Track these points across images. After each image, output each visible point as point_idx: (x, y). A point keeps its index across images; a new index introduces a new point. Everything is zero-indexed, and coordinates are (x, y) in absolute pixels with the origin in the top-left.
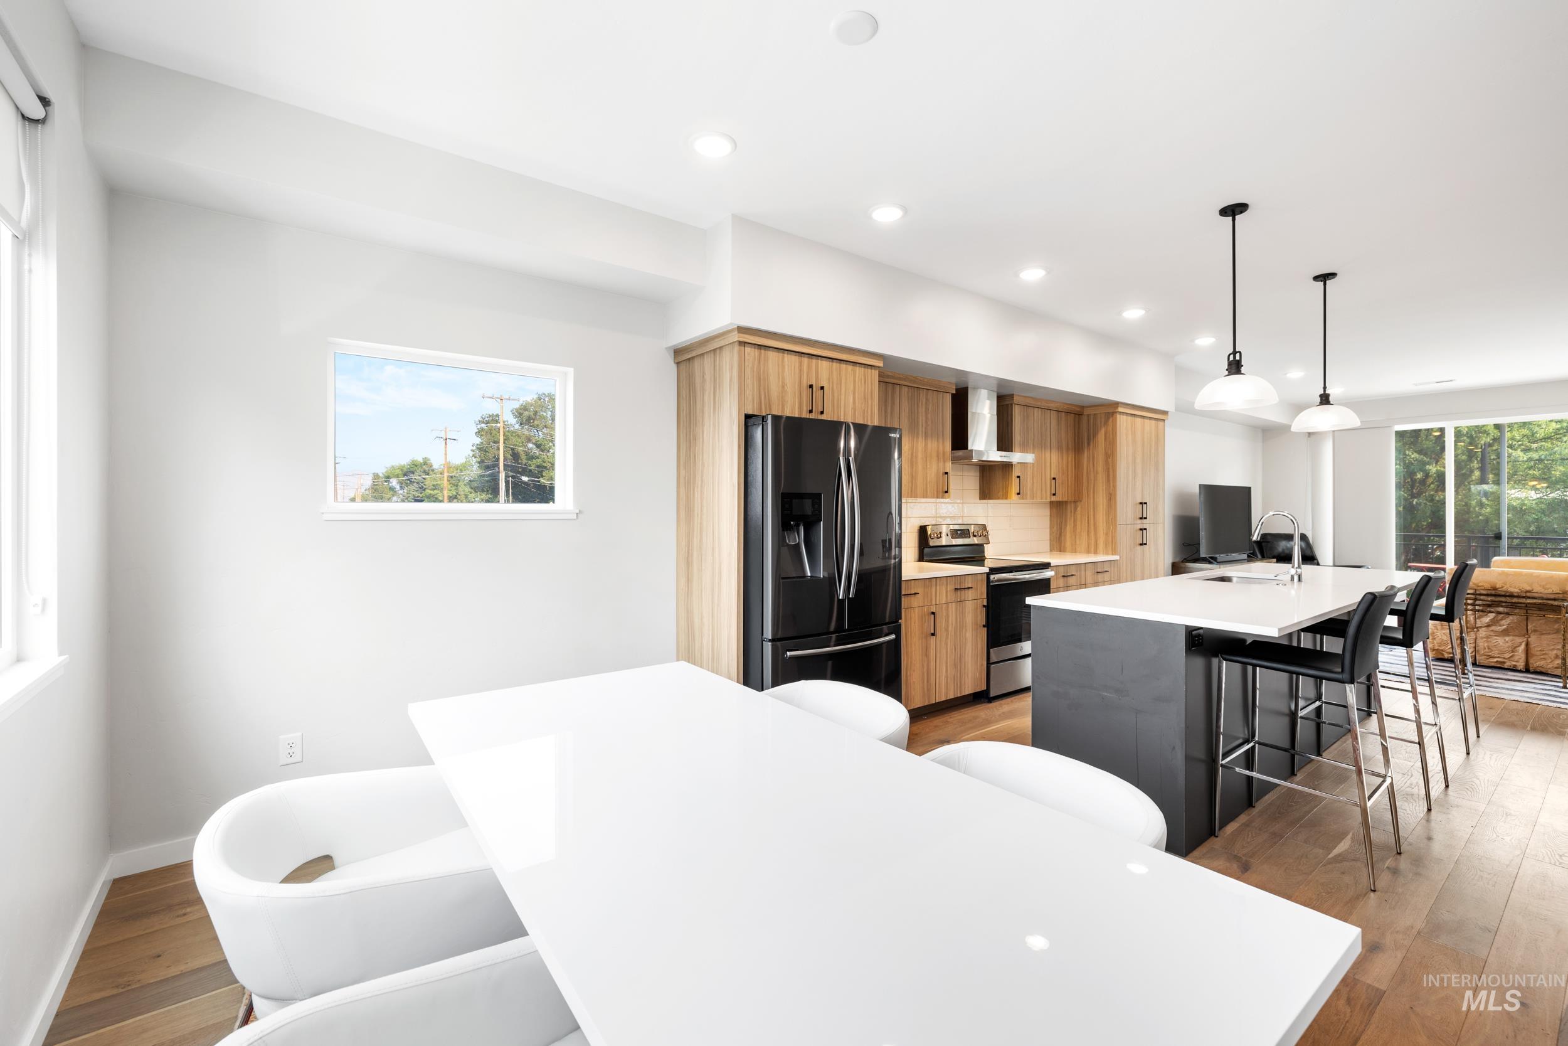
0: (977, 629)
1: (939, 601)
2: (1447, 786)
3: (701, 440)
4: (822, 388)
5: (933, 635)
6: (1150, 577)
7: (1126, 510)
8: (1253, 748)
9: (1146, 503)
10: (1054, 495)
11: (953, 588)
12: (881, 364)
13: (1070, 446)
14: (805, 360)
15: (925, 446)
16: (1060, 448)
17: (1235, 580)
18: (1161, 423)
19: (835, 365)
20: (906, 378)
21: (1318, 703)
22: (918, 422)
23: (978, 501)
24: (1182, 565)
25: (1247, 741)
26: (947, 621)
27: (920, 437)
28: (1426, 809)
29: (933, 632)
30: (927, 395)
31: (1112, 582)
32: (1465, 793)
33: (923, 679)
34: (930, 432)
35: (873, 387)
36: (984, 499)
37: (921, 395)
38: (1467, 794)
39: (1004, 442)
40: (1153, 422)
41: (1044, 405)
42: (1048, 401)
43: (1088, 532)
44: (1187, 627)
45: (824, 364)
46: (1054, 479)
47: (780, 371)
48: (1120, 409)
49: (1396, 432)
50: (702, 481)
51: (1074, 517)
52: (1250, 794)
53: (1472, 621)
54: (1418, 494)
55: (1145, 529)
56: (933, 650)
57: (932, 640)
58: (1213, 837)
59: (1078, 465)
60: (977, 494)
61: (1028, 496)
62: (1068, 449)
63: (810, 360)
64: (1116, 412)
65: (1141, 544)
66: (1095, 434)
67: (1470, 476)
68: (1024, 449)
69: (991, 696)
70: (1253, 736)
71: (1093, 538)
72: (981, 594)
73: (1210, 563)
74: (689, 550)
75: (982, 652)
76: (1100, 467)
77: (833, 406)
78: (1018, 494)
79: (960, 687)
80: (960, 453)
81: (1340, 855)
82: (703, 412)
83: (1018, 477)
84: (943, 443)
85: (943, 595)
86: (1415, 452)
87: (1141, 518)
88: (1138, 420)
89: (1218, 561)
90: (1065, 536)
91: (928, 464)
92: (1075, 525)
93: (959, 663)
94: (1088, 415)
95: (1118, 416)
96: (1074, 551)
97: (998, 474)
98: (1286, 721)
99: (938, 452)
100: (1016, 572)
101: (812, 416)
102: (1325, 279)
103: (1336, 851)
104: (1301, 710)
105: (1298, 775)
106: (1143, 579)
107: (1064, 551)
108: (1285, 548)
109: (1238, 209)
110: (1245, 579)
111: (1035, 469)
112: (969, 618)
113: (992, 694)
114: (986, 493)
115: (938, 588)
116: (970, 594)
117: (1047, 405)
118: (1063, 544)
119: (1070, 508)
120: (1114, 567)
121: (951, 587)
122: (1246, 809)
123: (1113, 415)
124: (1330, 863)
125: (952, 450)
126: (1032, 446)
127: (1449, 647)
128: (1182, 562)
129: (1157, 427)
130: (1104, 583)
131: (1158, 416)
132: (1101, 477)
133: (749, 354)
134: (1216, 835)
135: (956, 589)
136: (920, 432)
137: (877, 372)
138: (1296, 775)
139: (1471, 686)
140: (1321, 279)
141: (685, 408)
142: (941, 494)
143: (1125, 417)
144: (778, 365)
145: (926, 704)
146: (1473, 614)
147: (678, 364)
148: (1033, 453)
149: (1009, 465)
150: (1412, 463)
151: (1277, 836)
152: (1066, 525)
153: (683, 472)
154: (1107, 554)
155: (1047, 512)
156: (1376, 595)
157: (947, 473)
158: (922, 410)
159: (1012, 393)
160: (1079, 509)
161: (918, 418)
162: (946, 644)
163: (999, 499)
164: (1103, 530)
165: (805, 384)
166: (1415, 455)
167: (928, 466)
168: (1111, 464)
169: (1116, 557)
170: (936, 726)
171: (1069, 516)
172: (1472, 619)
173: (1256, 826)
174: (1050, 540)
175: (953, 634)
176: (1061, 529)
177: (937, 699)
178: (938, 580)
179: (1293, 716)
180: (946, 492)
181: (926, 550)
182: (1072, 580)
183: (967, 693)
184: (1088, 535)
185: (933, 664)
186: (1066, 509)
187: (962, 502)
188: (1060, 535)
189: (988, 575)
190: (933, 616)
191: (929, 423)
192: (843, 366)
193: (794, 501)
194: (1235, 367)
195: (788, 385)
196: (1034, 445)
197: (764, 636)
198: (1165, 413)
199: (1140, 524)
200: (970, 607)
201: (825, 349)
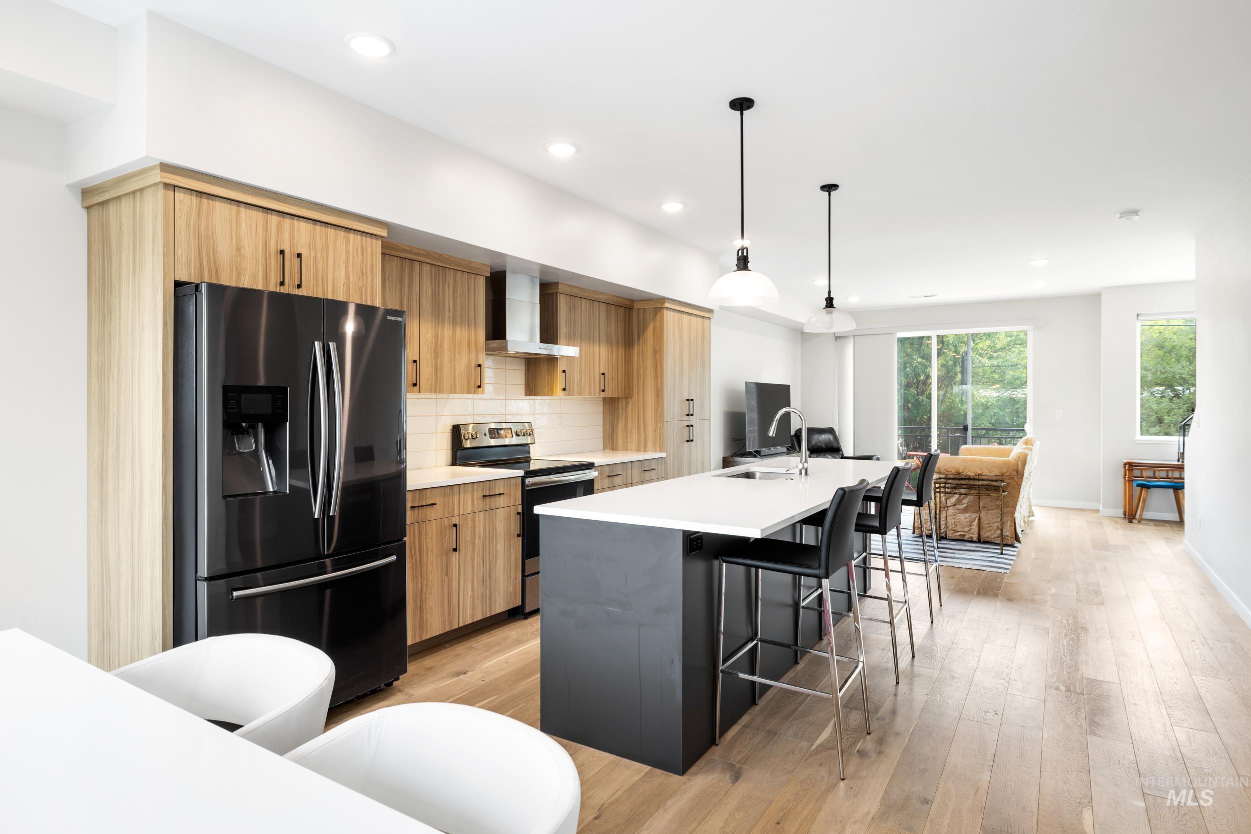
0: (510, 539)
1: (464, 511)
2: (913, 657)
3: (118, 313)
4: (299, 255)
5: (455, 550)
6: (697, 473)
7: (673, 408)
8: (756, 645)
9: (692, 400)
10: (603, 391)
11: (482, 495)
12: (384, 233)
13: (620, 340)
14: (274, 219)
15: (453, 334)
16: (609, 342)
17: (758, 475)
18: (707, 321)
19: (319, 228)
20: (428, 254)
21: (820, 591)
22: (444, 307)
23: (524, 397)
24: (731, 459)
25: (752, 640)
26: (474, 533)
27: (446, 323)
28: (895, 683)
29: (455, 547)
30: (455, 276)
31: (659, 479)
32: (926, 662)
33: (443, 603)
34: (458, 319)
35: (374, 260)
36: (530, 395)
37: (448, 275)
38: (927, 661)
39: (548, 334)
40: (700, 320)
41: (592, 296)
42: (596, 292)
43: (638, 429)
44: (684, 532)
45: (303, 225)
46: (603, 374)
47: (234, 228)
48: (667, 305)
49: (898, 338)
50: (119, 369)
51: (626, 414)
52: (753, 694)
53: (944, 502)
54: (921, 393)
55: (692, 426)
56: (456, 566)
57: (454, 556)
58: (714, 745)
59: (628, 361)
60: (522, 389)
61: (575, 392)
62: (618, 343)
63: (281, 219)
64: (663, 307)
65: (688, 441)
66: (645, 329)
67: (955, 378)
68: (570, 341)
69: (527, 611)
70: (756, 634)
71: (643, 434)
72: (515, 500)
73: (755, 457)
74: (102, 462)
75: (516, 563)
76: (649, 363)
77: (316, 278)
78: (564, 389)
79: (490, 605)
80: (495, 343)
81: (821, 745)
82: (120, 276)
83: (564, 371)
84: (475, 332)
85: (468, 503)
86: (920, 357)
87: (688, 415)
88: (685, 317)
89: (762, 455)
90: (617, 433)
91: (457, 355)
92: (626, 424)
93: (488, 579)
94: (638, 309)
95: (665, 311)
96: (626, 449)
97: (544, 369)
98: (790, 612)
99: (469, 341)
100: (555, 474)
101: (284, 290)
102: (829, 189)
103: (819, 741)
104: (803, 600)
105: (800, 663)
106: (690, 474)
107: (616, 449)
108: (817, 441)
109: (745, 104)
110: (767, 474)
111: (583, 363)
112: (501, 528)
113: (528, 609)
114: (531, 389)
115: (462, 496)
116: (501, 501)
117: (595, 296)
118: (615, 442)
119: (622, 404)
120: (661, 464)
121: (478, 495)
122: (751, 707)
123: (660, 311)
124: (811, 756)
125: (486, 340)
126: (579, 339)
127: (929, 525)
128: (732, 456)
129: (703, 325)
130: (651, 481)
131: (704, 313)
132: (650, 372)
133: (181, 202)
134: (717, 743)
135: (484, 496)
136: (447, 317)
137: (379, 243)
138: (799, 663)
139: (936, 561)
140: (826, 189)
141: (97, 270)
142: (473, 390)
143: (672, 313)
144: (231, 221)
145: (446, 631)
146: (944, 496)
147: (88, 208)
148: (577, 346)
149: (551, 358)
150: (918, 367)
151: (772, 734)
152: (618, 422)
153: (95, 357)
154: (655, 451)
155: (599, 408)
156: (845, 491)
157: (479, 366)
158: (448, 293)
159: (556, 281)
160: (630, 405)
161: (444, 301)
162: (473, 559)
163: (544, 394)
164: (652, 427)
165: (273, 248)
166: (919, 360)
167: (457, 357)
168: (658, 360)
169: (664, 455)
170: (457, 655)
171: (621, 414)
172: (944, 499)
173: (755, 726)
174: (603, 438)
175: (481, 547)
176: (613, 426)
177: (461, 621)
178: (462, 487)
179: (796, 606)
180: (479, 387)
181: (459, 453)
182: (617, 480)
183: (498, 611)
184: (638, 432)
185: (455, 584)
186: (618, 406)
187: (504, 398)
188: (613, 433)
189: (523, 478)
190: (455, 528)
191: (458, 308)
192: (331, 231)
193: (243, 396)
194: (743, 262)
195: (247, 248)
196: (581, 338)
197: (198, 574)
198: (711, 311)
199: (687, 421)
200: (501, 514)
201: (302, 207)
